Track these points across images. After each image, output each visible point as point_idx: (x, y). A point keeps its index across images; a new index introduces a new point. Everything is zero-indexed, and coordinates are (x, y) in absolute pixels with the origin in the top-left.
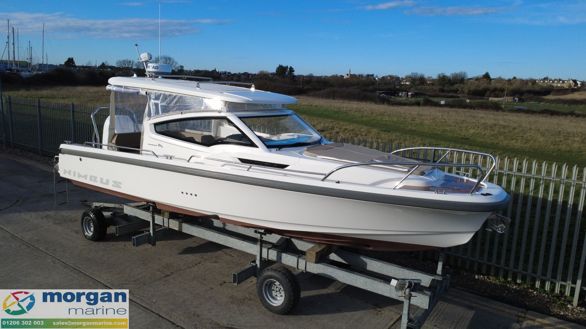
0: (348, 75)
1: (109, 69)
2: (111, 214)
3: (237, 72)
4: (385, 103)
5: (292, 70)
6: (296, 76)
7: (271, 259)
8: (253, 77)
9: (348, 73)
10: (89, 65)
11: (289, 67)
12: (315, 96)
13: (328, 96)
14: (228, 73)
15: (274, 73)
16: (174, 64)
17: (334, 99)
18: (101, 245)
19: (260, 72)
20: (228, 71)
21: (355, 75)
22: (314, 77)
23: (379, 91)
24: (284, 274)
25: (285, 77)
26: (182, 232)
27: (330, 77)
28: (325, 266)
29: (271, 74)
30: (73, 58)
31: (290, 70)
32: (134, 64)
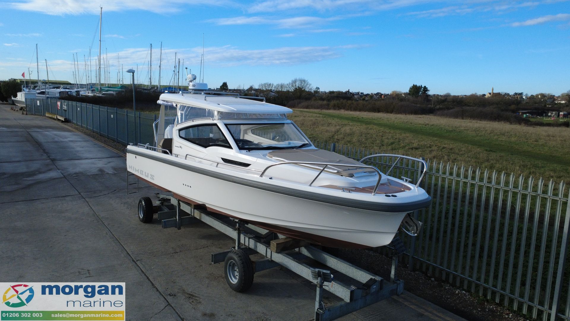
0: (490, 94)
1: (253, 91)
2: (160, 203)
3: (370, 93)
4: (523, 123)
5: (426, 89)
6: (430, 95)
7: (251, 247)
8: (386, 97)
9: (491, 92)
10: (239, 89)
11: (423, 87)
12: (442, 115)
13: (456, 116)
14: (361, 93)
15: (407, 93)
16: (308, 86)
17: (463, 119)
18: (147, 226)
19: (393, 92)
20: (361, 91)
21: (499, 94)
22: (451, 96)
23: (522, 110)
24: (240, 256)
25: (418, 96)
26: (201, 221)
27: (469, 96)
28: (283, 256)
29: (404, 94)
30: (226, 82)
31: (424, 90)
32: (274, 86)
